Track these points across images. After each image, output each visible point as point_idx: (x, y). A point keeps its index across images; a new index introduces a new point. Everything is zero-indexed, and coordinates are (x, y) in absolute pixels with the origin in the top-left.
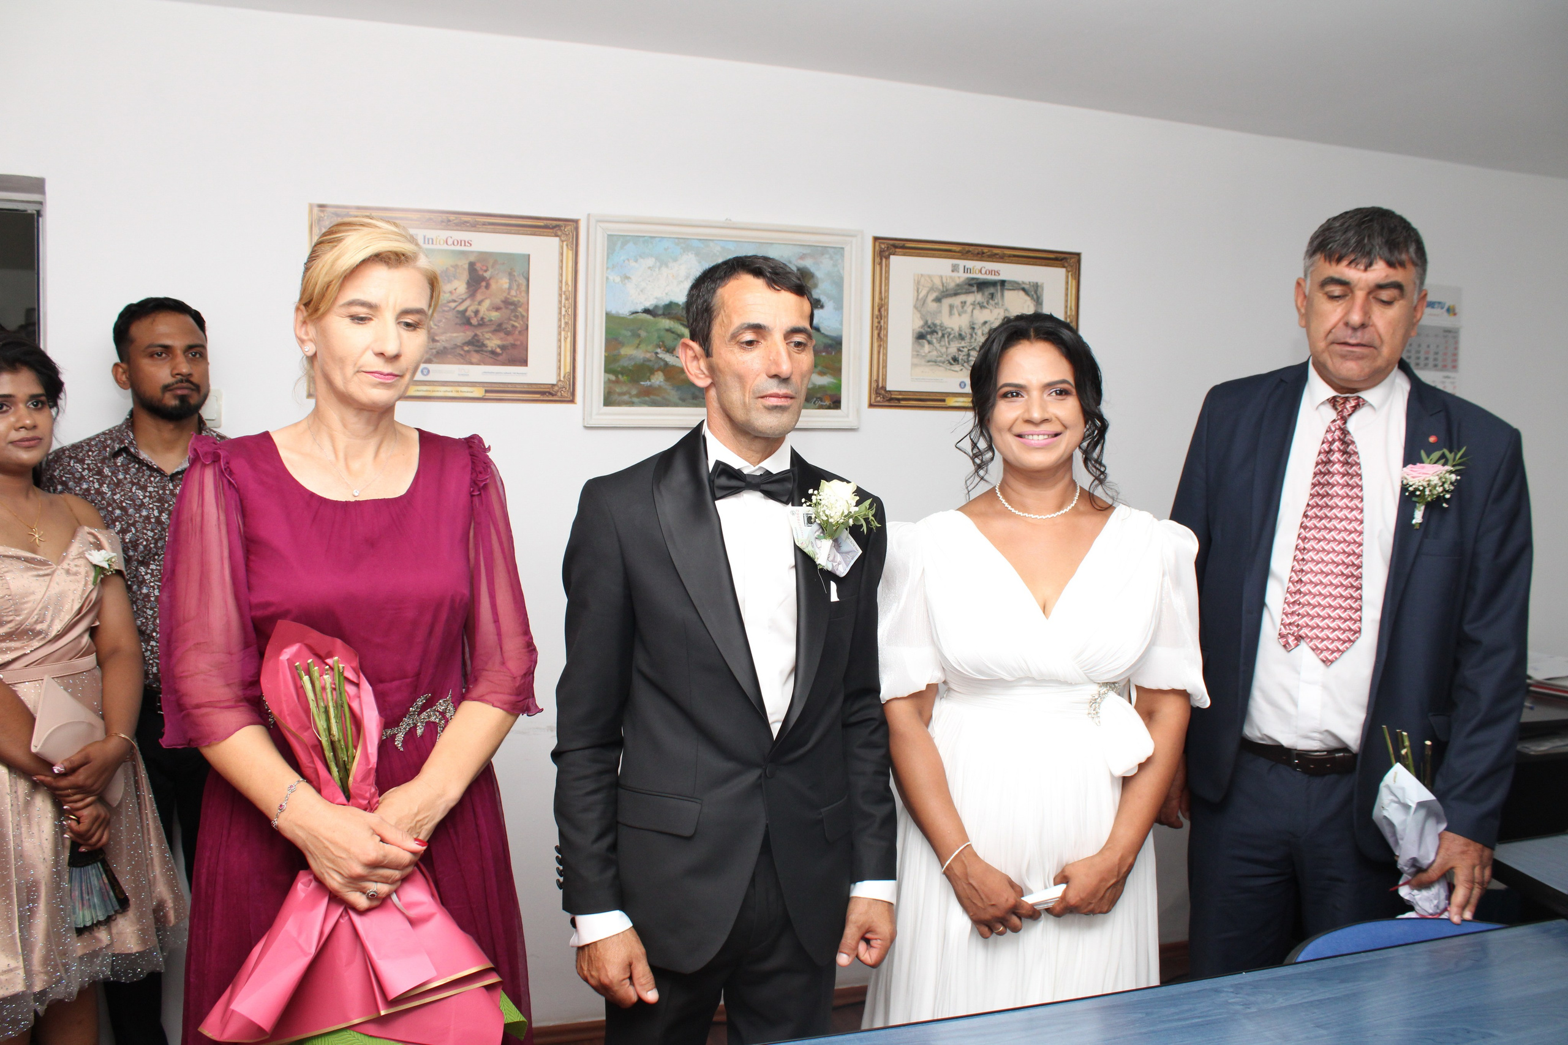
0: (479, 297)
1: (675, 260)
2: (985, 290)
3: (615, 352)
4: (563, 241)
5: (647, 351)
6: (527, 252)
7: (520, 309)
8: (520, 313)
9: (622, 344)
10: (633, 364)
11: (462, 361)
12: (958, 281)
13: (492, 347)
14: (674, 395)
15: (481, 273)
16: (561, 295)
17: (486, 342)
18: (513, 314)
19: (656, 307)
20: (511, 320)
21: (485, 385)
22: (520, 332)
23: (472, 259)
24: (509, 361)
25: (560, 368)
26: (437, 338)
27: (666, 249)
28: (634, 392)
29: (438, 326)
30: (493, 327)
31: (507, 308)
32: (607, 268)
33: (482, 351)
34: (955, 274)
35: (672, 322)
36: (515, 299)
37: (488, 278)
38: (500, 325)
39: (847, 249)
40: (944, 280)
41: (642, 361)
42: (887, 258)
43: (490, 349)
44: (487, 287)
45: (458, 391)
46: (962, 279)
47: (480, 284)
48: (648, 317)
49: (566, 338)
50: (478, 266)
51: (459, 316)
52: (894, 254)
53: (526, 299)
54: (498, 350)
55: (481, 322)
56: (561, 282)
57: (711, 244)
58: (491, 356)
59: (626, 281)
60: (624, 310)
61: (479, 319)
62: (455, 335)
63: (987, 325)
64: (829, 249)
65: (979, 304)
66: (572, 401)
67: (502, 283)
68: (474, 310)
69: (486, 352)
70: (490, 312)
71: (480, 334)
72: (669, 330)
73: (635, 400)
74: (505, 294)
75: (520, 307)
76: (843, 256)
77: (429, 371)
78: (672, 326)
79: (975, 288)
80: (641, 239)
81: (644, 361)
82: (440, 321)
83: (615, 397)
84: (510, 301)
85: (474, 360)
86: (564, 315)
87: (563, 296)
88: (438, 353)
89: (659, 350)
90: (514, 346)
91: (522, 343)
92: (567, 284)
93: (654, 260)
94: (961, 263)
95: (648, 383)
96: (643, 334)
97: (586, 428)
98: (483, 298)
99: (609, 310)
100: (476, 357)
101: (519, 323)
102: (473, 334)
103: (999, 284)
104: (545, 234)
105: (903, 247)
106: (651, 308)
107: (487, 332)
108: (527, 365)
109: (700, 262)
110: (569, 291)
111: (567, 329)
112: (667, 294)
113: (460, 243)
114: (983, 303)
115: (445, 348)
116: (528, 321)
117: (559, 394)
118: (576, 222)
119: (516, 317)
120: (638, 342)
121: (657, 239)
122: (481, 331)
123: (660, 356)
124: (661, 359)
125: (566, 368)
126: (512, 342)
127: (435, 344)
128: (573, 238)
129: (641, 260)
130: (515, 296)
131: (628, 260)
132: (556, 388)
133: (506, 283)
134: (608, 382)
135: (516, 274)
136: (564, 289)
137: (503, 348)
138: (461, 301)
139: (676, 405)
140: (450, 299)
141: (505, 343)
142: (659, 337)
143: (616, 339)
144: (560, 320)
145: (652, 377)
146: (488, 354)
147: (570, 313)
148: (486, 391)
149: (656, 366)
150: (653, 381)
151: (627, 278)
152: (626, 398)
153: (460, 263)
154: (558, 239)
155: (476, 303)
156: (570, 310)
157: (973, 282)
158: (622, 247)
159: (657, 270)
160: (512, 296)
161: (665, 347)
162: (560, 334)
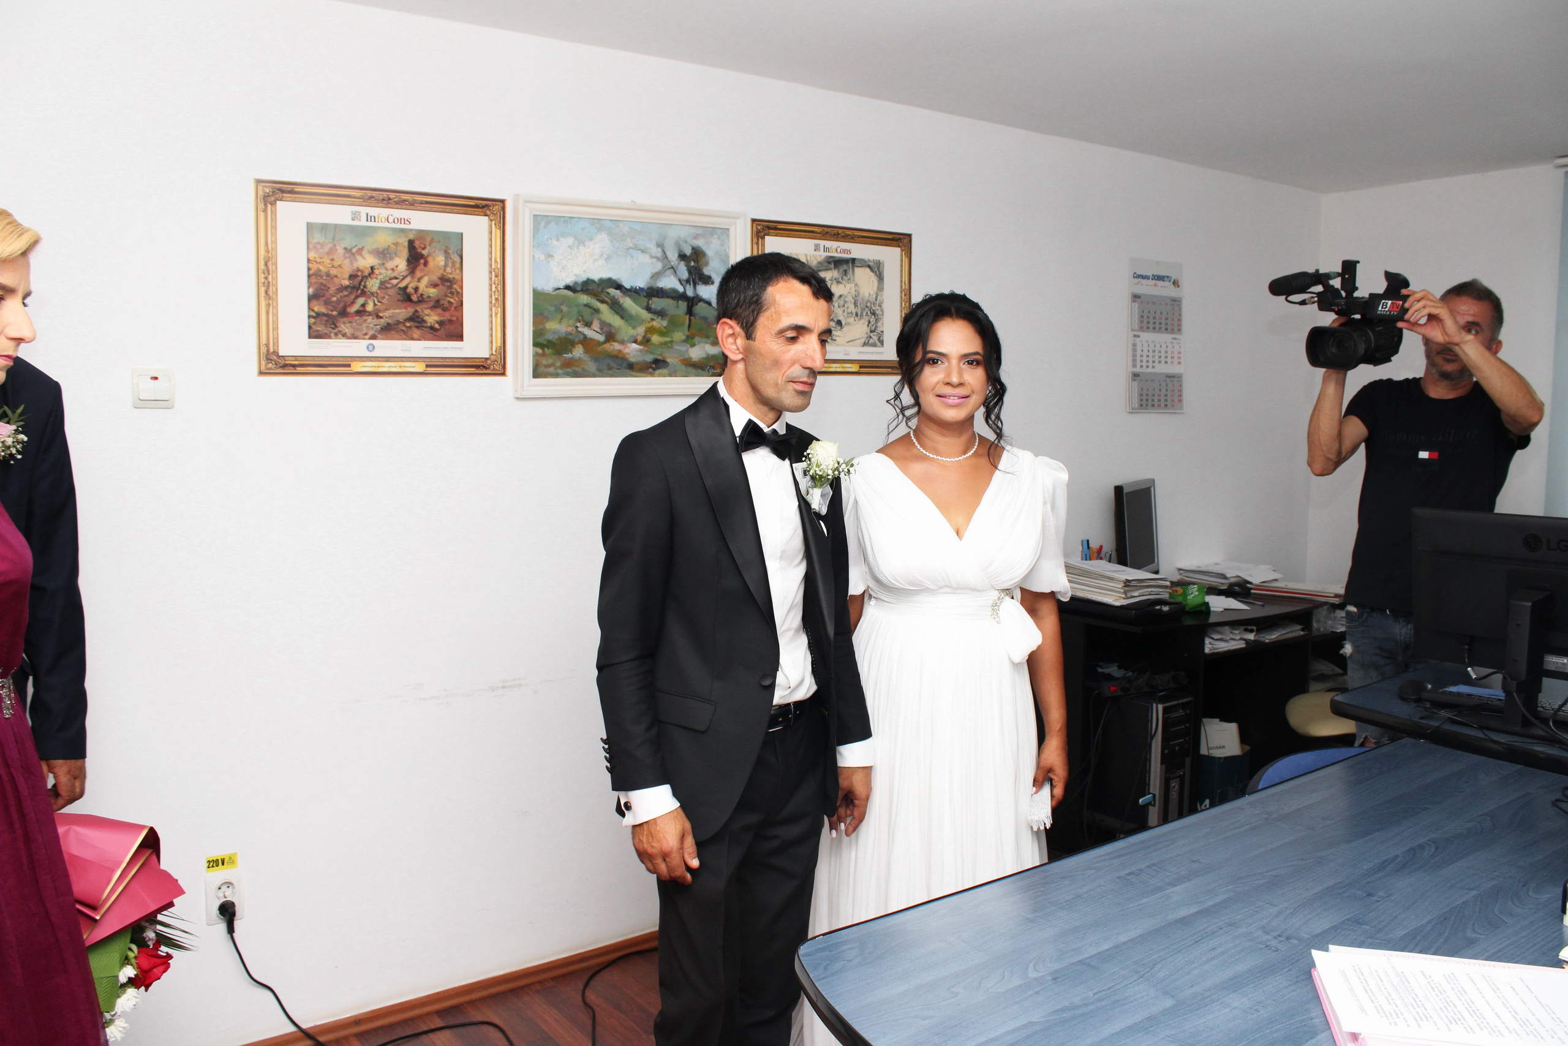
0: (418, 274)
1: (591, 240)
2: (840, 267)
3: (541, 327)
4: (491, 221)
5: (569, 326)
6: (460, 231)
7: (455, 286)
8: (456, 289)
9: (547, 319)
10: (557, 337)
11: (405, 337)
12: (819, 259)
13: (431, 323)
14: (592, 366)
15: (419, 250)
16: (491, 272)
17: (426, 318)
18: (449, 291)
19: (576, 283)
20: (447, 296)
21: (426, 360)
22: (455, 308)
23: (411, 237)
24: (447, 337)
25: (492, 342)
26: (381, 315)
27: (583, 229)
28: (558, 364)
29: (382, 303)
30: (432, 304)
31: (443, 285)
32: (533, 246)
33: (422, 327)
34: (817, 253)
35: (590, 298)
36: (451, 276)
37: (426, 255)
38: (438, 301)
39: (732, 230)
40: (809, 258)
41: (564, 335)
42: (763, 238)
43: (429, 325)
44: (426, 264)
45: (401, 367)
46: (822, 258)
47: (419, 261)
48: (569, 293)
49: (496, 314)
50: (417, 244)
51: (400, 292)
52: (768, 235)
53: (460, 276)
54: (437, 326)
55: (420, 299)
56: (491, 259)
57: (621, 225)
58: (431, 332)
59: (550, 259)
60: (548, 287)
61: (419, 295)
62: (397, 311)
63: (842, 299)
64: (717, 230)
65: (835, 279)
66: (503, 374)
67: (438, 260)
68: (414, 287)
69: (426, 327)
70: (428, 289)
71: (420, 310)
72: (587, 305)
73: (560, 371)
74: (441, 271)
75: (455, 284)
76: (728, 236)
77: (374, 347)
78: (589, 302)
79: (832, 266)
80: (562, 219)
81: (566, 335)
82: (384, 298)
83: (541, 369)
84: (446, 278)
85: (415, 336)
86: (495, 292)
87: (493, 273)
88: (382, 329)
89: (578, 324)
90: (450, 321)
91: (458, 319)
92: (496, 262)
93: (573, 239)
94: (822, 243)
95: (570, 355)
96: (564, 308)
97: (518, 399)
98: (422, 274)
99: (535, 286)
100: (416, 333)
101: (455, 300)
102: (414, 310)
103: (850, 262)
104: (476, 213)
105: (776, 229)
106: (571, 285)
107: (426, 308)
108: (463, 341)
109: (612, 242)
110: (498, 268)
111: (497, 305)
112: (584, 271)
113: (400, 220)
114: (838, 278)
115: (388, 324)
116: (462, 297)
117: (492, 367)
118: (503, 201)
119: (452, 293)
120: (560, 317)
121: (575, 220)
122: (421, 307)
123: (580, 329)
124: (580, 332)
125: (498, 342)
126: (449, 318)
127: (379, 320)
128: (500, 218)
129: (562, 239)
130: (450, 274)
131: (551, 239)
132: (489, 362)
133: (442, 260)
134: (536, 355)
135: (450, 251)
136: (493, 267)
137: (441, 323)
138: (401, 278)
139: (594, 376)
140: (392, 276)
141: (442, 319)
142: (578, 312)
143: (542, 314)
144: (491, 296)
145: (573, 349)
146: (427, 330)
147: (499, 290)
148: (427, 366)
149: (577, 340)
150: (574, 353)
151: (551, 256)
152: (551, 370)
153: (400, 241)
154: (487, 217)
155: (416, 280)
156: (499, 286)
157: (831, 260)
158: (545, 227)
159: (576, 249)
160: (447, 273)
161: (584, 321)
162: (491, 309)
